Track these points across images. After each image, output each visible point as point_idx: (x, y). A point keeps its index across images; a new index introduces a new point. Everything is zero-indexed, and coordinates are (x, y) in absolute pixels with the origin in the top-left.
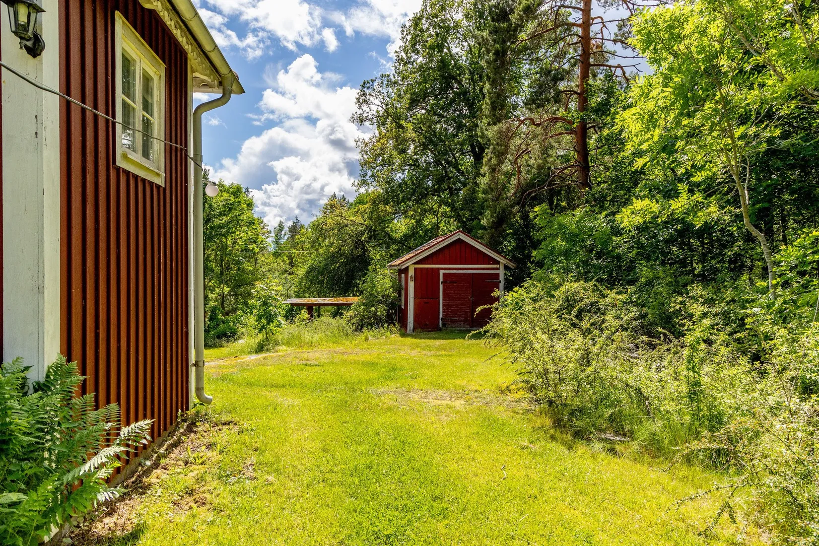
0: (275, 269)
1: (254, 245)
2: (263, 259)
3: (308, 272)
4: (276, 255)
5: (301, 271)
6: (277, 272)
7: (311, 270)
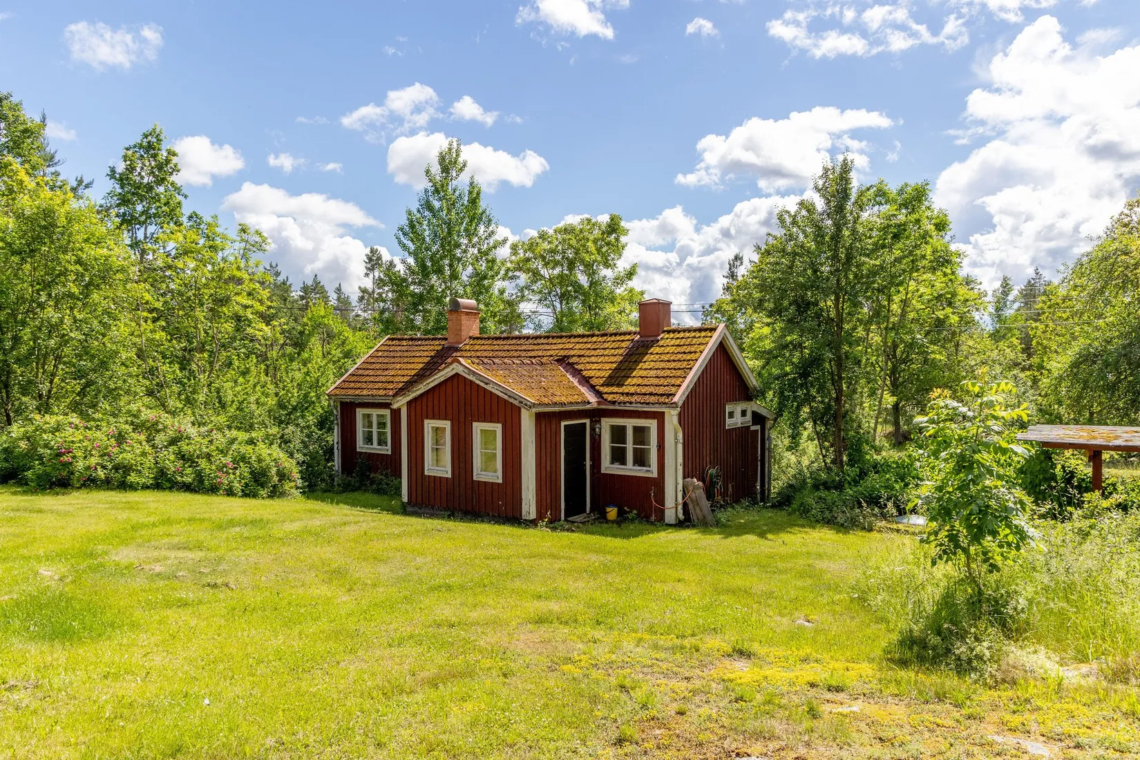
0: (994, 361)
1: (949, 310)
2: (971, 343)
3: (1075, 365)
4: (996, 336)
5: (1058, 364)
6: (997, 366)
7: (1086, 358)
